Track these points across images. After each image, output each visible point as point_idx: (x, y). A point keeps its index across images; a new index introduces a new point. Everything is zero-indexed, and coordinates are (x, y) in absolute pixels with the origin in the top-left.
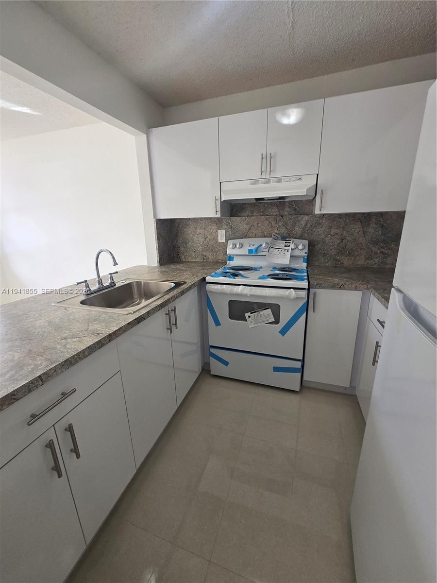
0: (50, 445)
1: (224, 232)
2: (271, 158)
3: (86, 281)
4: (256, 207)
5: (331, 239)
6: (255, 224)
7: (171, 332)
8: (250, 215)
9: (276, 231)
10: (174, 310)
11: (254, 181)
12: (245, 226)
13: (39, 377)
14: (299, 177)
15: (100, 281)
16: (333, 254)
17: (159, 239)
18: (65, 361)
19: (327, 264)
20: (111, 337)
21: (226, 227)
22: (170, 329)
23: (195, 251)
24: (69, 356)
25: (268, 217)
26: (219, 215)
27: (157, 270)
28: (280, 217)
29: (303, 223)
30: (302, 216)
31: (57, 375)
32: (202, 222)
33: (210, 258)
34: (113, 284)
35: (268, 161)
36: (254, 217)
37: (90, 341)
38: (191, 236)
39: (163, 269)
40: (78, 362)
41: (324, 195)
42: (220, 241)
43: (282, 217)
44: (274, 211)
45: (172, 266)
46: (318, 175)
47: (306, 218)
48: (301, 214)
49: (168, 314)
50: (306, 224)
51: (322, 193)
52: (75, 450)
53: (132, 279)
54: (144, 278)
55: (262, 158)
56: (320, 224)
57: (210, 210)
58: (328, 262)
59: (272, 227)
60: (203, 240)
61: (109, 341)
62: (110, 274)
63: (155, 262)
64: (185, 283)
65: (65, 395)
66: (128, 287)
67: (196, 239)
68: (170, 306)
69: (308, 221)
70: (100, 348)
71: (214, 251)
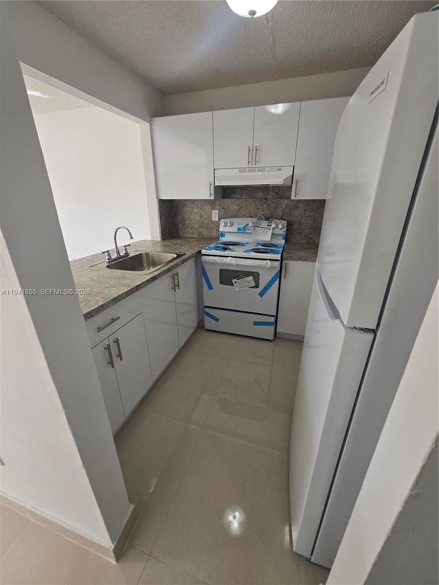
0: (108, 348)
1: (217, 211)
2: (256, 150)
3: (108, 251)
4: (245, 191)
5: (305, 220)
6: (244, 206)
7: (175, 291)
8: (240, 197)
9: (261, 212)
10: (177, 275)
11: (242, 170)
12: (236, 207)
13: (102, 305)
14: (279, 168)
15: (118, 252)
16: (307, 233)
17: (161, 217)
18: (114, 299)
19: (302, 242)
20: (138, 288)
21: (219, 207)
22: (174, 288)
23: (192, 228)
24: (114, 296)
25: (254, 199)
26: (213, 198)
27: (160, 244)
28: (265, 200)
29: (284, 206)
30: (283, 200)
31: (110, 306)
32: (198, 203)
33: (205, 234)
34: (127, 254)
35: (254, 153)
36: (243, 200)
37: (126, 289)
38: (189, 214)
39: (165, 243)
40: (120, 301)
41: (298, 184)
42: (213, 219)
43: (266, 200)
44: (260, 195)
45: (173, 241)
46: (294, 166)
47: (286, 201)
48: (282, 198)
49: (173, 277)
50: (286, 207)
51: (297, 183)
52: (120, 355)
53: (142, 250)
54: (150, 250)
55: (249, 150)
56: (297, 207)
57: (205, 193)
58: (302, 240)
59: (258, 209)
60: (199, 218)
61: (137, 291)
62: (125, 246)
63: (158, 237)
64: (185, 254)
65: (113, 320)
66: (139, 257)
67: (193, 217)
68: (174, 272)
69: (287, 204)
70: (132, 294)
71: (209, 229)
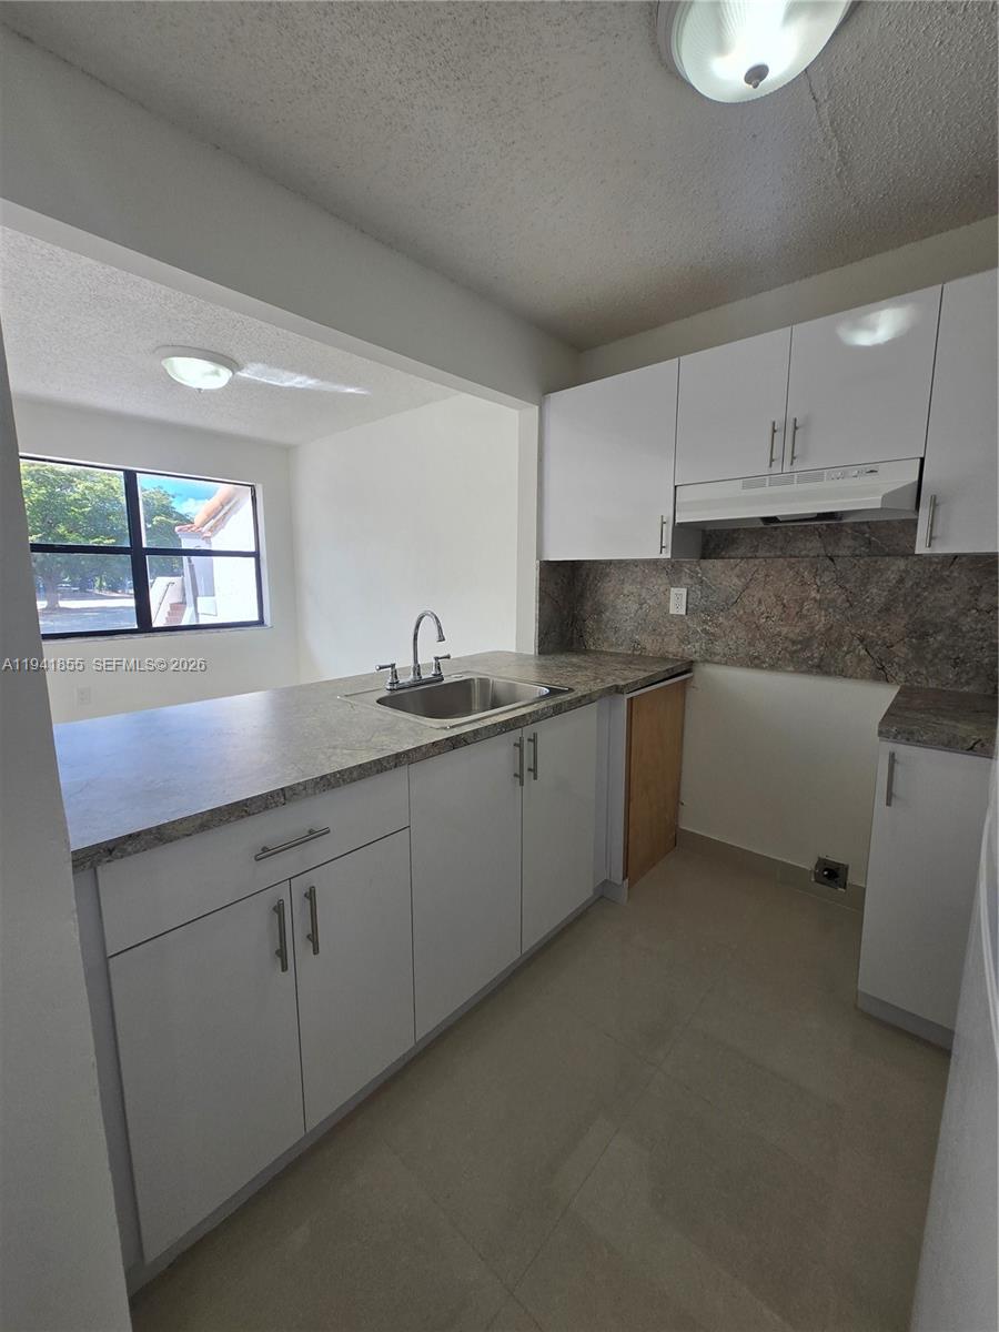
0: (279, 909)
1: (684, 591)
2: (796, 428)
3: (393, 666)
4: (765, 538)
5: (977, 621)
6: (760, 577)
7: (522, 784)
8: (749, 555)
9: (813, 594)
10: (534, 740)
11: (750, 482)
12: (735, 580)
13: (282, 789)
14: (869, 467)
15: (417, 669)
16: (986, 660)
17: (541, 601)
18: (322, 777)
19: (966, 689)
20: (399, 760)
21: (689, 581)
22: (520, 776)
23: (616, 630)
24: (328, 771)
25: (793, 560)
26: (667, 555)
27: (533, 662)
28: (828, 562)
29: (892, 576)
30: (887, 559)
31: (307, 795)
32: (636, 569)
33: (648, 647)
34: (439, 677)
35: (788, 438)
36: (757, 562)
37: (365, 757)
38: (612, 597)
39: (549, 661)
40: (339, 786)
41: (941, 511)
42: (672, 611)
43: (833, 560)
44: (813, 546)
45: (563, 658)
46: (922, 460)
47: (901, 564)
48: (888, 555)
49: (519, 745)
50: (901, 581)
51: (934, 504)
52: (313, 938)
53: (476, 673)
54: (500, 677)
55: (774, 431)
56: (942, 580)
57: (652, 545)
58: (968, 683)
59: (803, 583)
60: (636, 606)
61: (396, 766)
62: (437, 659)
63: (531, 648)
64: (571, 690)
65: (313, 835)
66: (464, 686)
67: (623, 607)
68: (528, 731)
69: (906, 571)
70: (378, 772)
71: (660, 634)
